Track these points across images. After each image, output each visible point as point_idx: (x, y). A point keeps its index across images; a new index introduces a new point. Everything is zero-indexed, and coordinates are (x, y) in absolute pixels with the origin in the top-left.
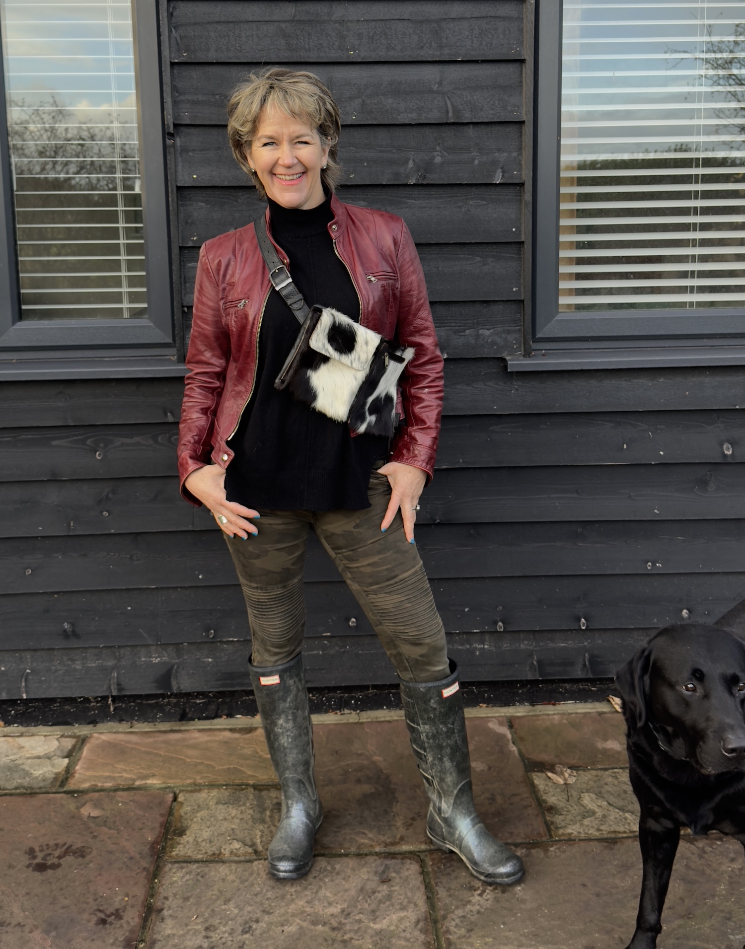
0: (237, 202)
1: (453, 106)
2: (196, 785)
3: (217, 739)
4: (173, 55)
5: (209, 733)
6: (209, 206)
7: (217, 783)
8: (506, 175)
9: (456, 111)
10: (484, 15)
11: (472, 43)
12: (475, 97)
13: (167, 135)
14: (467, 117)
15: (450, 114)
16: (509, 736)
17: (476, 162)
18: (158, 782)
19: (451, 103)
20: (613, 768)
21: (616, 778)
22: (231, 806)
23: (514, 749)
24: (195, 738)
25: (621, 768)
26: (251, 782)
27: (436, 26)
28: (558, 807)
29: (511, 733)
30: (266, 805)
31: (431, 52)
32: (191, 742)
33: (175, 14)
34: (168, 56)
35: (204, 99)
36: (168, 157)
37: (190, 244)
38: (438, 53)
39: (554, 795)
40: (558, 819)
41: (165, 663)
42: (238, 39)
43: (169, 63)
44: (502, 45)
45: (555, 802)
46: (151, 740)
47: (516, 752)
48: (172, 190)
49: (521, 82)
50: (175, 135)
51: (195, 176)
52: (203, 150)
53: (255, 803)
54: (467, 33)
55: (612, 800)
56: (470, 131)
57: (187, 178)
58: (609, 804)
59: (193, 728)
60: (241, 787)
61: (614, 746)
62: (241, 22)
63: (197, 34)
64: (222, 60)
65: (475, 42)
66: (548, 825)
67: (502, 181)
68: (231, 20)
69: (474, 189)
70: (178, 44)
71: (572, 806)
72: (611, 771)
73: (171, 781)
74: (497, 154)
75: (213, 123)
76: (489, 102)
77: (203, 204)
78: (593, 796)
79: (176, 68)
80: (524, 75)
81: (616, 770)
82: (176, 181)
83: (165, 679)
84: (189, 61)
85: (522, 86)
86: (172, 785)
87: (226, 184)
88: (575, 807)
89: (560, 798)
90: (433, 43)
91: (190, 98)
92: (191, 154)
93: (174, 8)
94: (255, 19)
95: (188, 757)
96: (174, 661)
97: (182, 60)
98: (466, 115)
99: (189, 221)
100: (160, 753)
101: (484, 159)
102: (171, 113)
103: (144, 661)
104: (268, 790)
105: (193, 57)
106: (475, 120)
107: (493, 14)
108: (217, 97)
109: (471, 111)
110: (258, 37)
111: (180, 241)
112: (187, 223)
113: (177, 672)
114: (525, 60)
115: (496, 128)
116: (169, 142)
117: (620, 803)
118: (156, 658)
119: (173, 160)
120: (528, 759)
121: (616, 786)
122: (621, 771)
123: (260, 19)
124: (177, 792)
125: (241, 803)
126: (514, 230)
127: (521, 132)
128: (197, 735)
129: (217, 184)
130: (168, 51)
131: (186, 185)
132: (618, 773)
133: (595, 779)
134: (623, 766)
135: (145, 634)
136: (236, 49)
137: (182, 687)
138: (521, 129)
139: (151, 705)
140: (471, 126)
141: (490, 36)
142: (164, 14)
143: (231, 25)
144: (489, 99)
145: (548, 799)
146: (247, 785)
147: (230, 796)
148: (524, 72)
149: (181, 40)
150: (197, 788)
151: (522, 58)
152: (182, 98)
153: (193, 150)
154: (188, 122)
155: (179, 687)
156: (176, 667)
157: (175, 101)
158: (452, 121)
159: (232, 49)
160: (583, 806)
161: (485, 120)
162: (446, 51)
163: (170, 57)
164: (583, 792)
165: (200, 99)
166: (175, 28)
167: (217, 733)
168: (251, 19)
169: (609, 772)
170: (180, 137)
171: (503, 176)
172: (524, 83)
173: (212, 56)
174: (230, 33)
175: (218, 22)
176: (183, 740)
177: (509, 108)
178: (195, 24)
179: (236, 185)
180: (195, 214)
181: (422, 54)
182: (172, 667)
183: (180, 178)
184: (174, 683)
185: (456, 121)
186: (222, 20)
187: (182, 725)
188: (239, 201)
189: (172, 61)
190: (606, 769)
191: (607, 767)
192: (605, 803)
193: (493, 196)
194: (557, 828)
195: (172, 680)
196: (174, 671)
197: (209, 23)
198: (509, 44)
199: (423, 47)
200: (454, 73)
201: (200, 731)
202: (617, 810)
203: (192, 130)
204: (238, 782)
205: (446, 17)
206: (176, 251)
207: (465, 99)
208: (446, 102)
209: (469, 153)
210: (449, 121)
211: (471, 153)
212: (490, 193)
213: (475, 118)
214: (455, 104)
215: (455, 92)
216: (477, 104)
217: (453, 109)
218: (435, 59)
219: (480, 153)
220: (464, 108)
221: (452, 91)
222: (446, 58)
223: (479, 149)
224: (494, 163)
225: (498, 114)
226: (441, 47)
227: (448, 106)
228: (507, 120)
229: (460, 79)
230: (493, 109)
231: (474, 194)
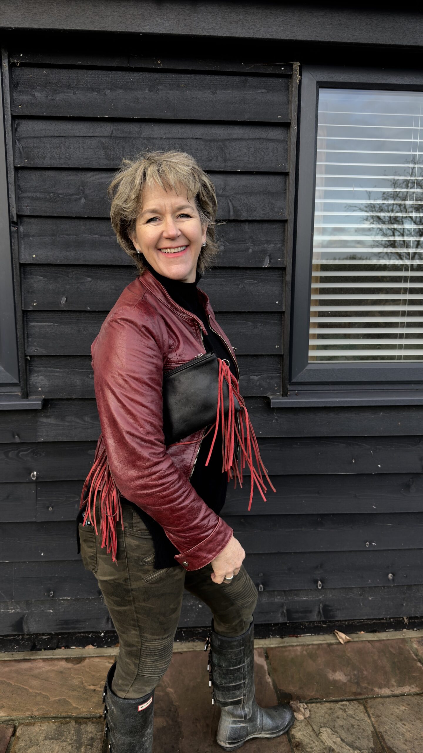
0: (68, 276)
1: (234, 207)
2: (32, 717)
3: (55, 668)
4: (16, 161)
5: (50, 662)
6: (46, 279)
7: (49, 716)
8: (272, 261)
9: (236, 211)
10: (258, 137)
11: (249, 158)
12: (250, 201)
13: (12, 223)
14: (244, 216)
15: (232, 213)
16: (266, 667)
17: (250, 251)
18: (4, 715)
19: (232, 204)
20: (342, 701)
21: (345, 711)
22: (55, 742)
23: (269, 680)
24: (40, 668)
25: (348, 700)
26: (74, 715)
27: (221, 144)
28: (304, 743)
29: (267, 663)
30: (83, 740)
31: (217, 164)
32: (36, 671)
33: (18, 129)
34: (12, 162)
35: (41, 196)
36: (13, 241)
37: (31, 308)
38: (223, 165)
39: (300, 730)
41: (18, 613)
42: (68, 150)
43: (13, 167)
44: (271, 160)
45: (301, 737)
46: (7, 669)
47: (271, 683)
48: (16, 266)
49: (285, 190)
50: (19, 224)
51: (34, 256)
52: (41, 236)
53: (75, 738)
54: (245, 150)
55: (344, 735)
56: (246, 227)
57: (27, 257)
58: (342, 740)
59: (39, 657)
60: (66, 719)
61: (341, 678)
62: (71, 137)
63: (35, 145)
64: (55, 166)
65: (251, 157)
67: (269, 266)
68: (62, 135)
69: (248, 271)
70: (20, 153)
71: (314, 742)
72: (340, 703)
73: (14, 714)
74: (266, 245)
75: (48, 214)
76: (261, 205)
77: (41, 278)
78: (329, 730)
79: (20, 173)
80: (287, 185)
81: (344, 703)
82: (19, 259)
83: (19, 624)
84: (29, 166)
85: (286, 193)
86: (14, 718)
87: (58, 262)
88: (317, 743)
89: (305, 733)
90: (219, 158)
91: (30, 195)
92: (31, 238)
93: (18, 125)
94: (82, 135)
95: (31, 687)
96: (25, 612)
97: (23, 165)
98: (244, 214)
99: (30, 290)
100: (12, 682)
101: (256, 248)
102: (15, 206)
103: (2, 612)
104: (86, 723)
105: (32, 163)
106: (250, 219)
107: (265, 137)
108: (51, 195)
109: (247, 211)
110: (83, 148)
111: (23, 306)
112: (29, 292)
113: (27, 619)
114: (289, 173)
115: (266, 225)
116: (14, 229)
117: (350, 739)
118: (12, 610)
119: (17, 243)
120: (280, 690)
121: (345, 719)
122: (347, 703)
123: (85, 135)
124: (17, 724)
125: (64, 738)
126: (277, 302)
127: (284, 229)
128: (41, 664)
129: (51, 263)
130: (12, 157)
131: (27, 263)
132: (346, 705)
133: (329, 712)
134: (348, 698)
135: (3, 594)
136: (66, 157)
137: (31, 630)
138: (284, 226)
139: (10, 640)
140: (247, 223)
141: (263, 154)
142: (9, 129)
143: (63, 139)
144: (261, 203)
145: (296, 734)
146: (71, 718)
147: (56, 730)
148: (287, 182)
149: (23, 149)
150: (32, 721)
151: (287, 171)
152: (24, 195)
153: (33, 236)
154: (28, 213)
155: (29, 630)
156: (26, 616)
157: (19, 197)
158: (233, 218)
159: (63, 157)
160: (322, 742)
161: (258, 219)
162: (229, 164)
163: (14, 163)
164: (321, 727)
165: (38, 196)
166: (18, 140)
167: (56, 662)
168: (78, 135)
169: (339, 705)
170: (23, 226)
171: (270, 262)
172: (287, 190)
173: (47, 163)
174: (61, 145)
175: (52, 137)
176: (31, 669)
177: (276, 210)
178: (34, 137)
179: (66, 263)
180: (35, 285)
181: (210, 165)
182: (24, 616)
183: (23, 257)
184: (25, 627)
185: (236, 218)
186: (55, 135)
187: (32, 655)
188: (70, 276)
189: (16, 165)
190: (336, 702)
191: (337, 699)
192: (339, 739)
193: (262, 277)
195: (24, 625)
196: (25, 619)
197: (45, 137)
198: (277, 160)
199: (211, 160)
200: (235, 181)
201: (44, 660)
202: (348, 747)
203: (32, 220)
204: (64, 714)
205: (229, 138)
206: (19, 314)
207: (242, 202)
208: (228, 204)
209: (245, 243)
210: (230, 219)
211: (247, 244)
212: (260, 275)
213: (250, 217)
214: (235, 205)
215: (235, 196)
216: (252, 206)
217: (233, 209)
218: (220, 170)
219: (253, 244)
220: (242, 209)
221: (233, 195)
222: (229, 169)
223: (252, 241)
224: (264, 252)
225: (268, 214)
226: (225, 160)
227: (229, 207)
228: (274, 219)
229: (239, 186)
230: (264, 210)
231: (248, 275)
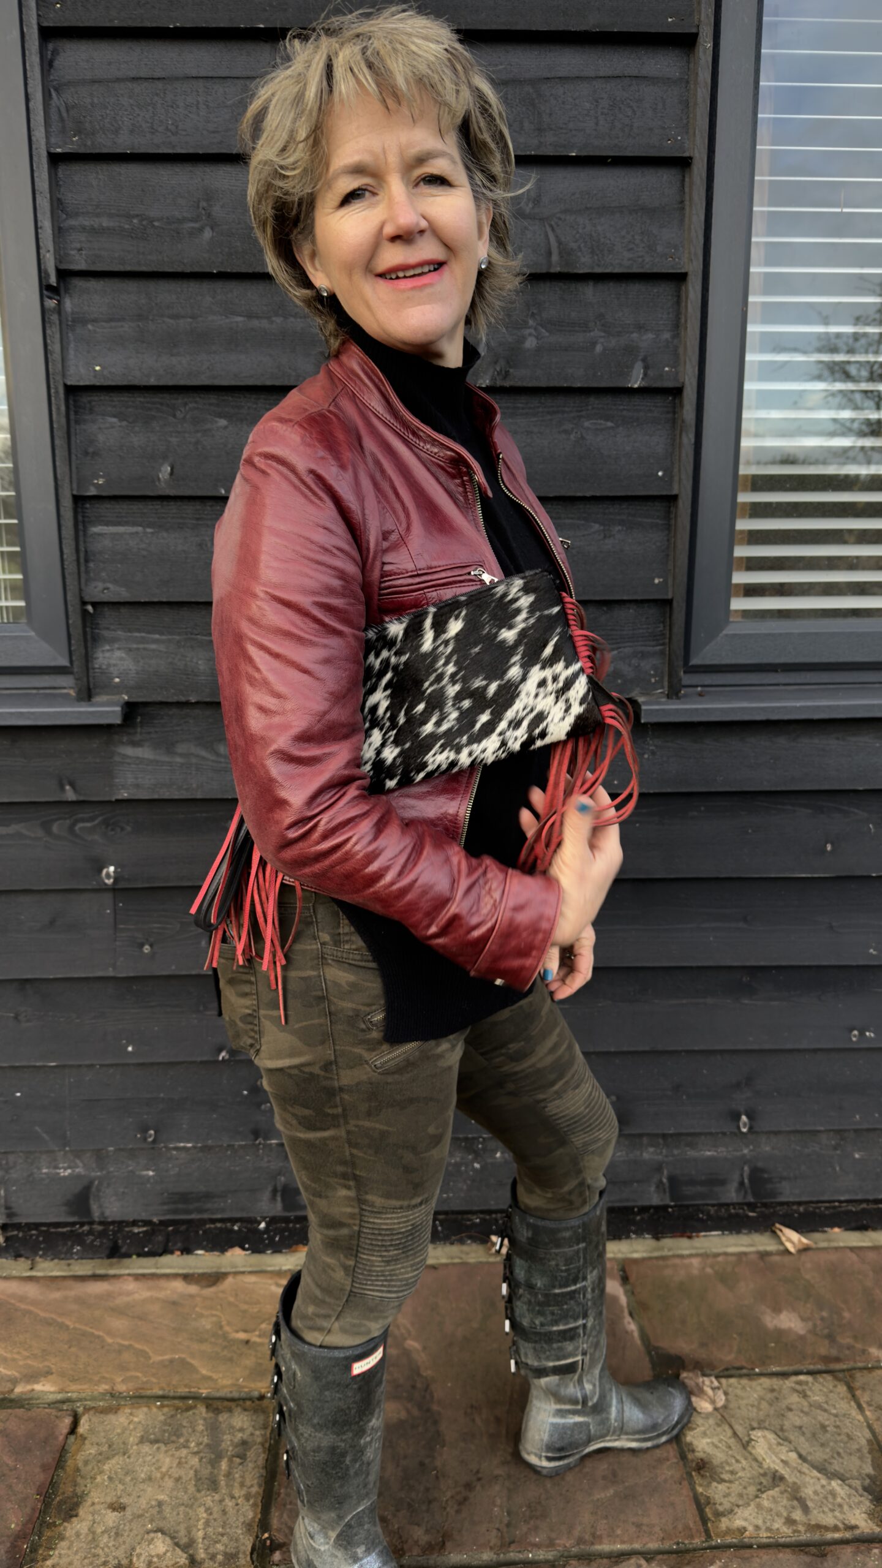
0: (174, 416)
1: (560, 243)
2: (112, 1395)
3: (162, 1295)
4: (53, 140)
5: (150, 1283)
6: (124, 423)
7: (149, 1393)
8: (650, 372)
9: (565, 252)
10: (617, 73)
11: (597, 124)
12: (599, 228)
13: (47, 289)
14: (585, 264)
15: (555, 258)
16: (623, 1300)
17: (599, 348)
18: (52, 1389)
19: (557, 237)
20: (797, 1373)
21: (805, 1396)
22: (163, 1448)
23: (632, 1327)
24: (129, 1294)
25: (810, 1373)
26: (204, 1392)
27: (531, 91)
28: (715, 1462)
29: (626, 1293)
30: (223, 1445)
31: (522, 141)
32: (120, 1301)
33: (56, 63)
34: (43, 142)
35: (112, 224)
36: (48, 332)
37: (92, 492)
38: (535, 140)
39: (705, 1434)
40: (717, 1492)
41: (79, 1177)
42: (171, 110)
43: (44, 154)
44: (651, 129)
45: (710, 1450)
46: (57, 1295)
47: (636, 1334)
48: (57, 392)
49: (682, 202)
50: (62, 292)
51: (98, 368)
52: (111, 320)
53: (206, 1440)
54: (587, 105)
55: (805, 1446)
56: (589, 292)
57: (83, 371)
58: (800, 1456)
59: (127, 1272)
60: (185, 1401)
61: (793, 1325)
62: (177, 79)
63: (96, 100)
64: (142, 150)
65: (601, 122)
66: (701, 1505)
67: (644, 384)
68: (157, 75)
69: (592, 400)
70: (62, 120)
71: (737, 1461)
72: (794, 1378)
73: (74, 1387)
74: (635, 335)
75: (128, 268)
76: (623, 237)
77: (114, 420)
78: (771, 1436)
79: (63, 170)
80: (687, 190)
81: (802, 1378)
82: (64, 375)
83: (81, 1200)
84: (82, 150)
85: (683, 209)
86: (74, 1396)
87: (153, 381)
88: (744, 1462)
89: (715, 1440)
90: (526, 124)
91: (87, 223)
92: (90, 327)
93: (55, 52)
94: (203, 74)
95: (110, 1333)
96: (93, 1174)
97: (68, 148)
98: (583, 260)
99: (91, 450)
100: (68, 1323)
101: (613, 342)
102: (51, 249)
103: (45, 1173)
104: (230, 1410)
105: (89, 143)
106: (598, 270)
107: (635, 73)
108: (135, 221)
109: (593, 252)
110: (208, 106)
111: (75, 486)
112: (86, 453)
113: (99, 1190)
114: (691, 158)
115: (635, 289)
116: (51, 303)
117: (819, 1455)
118: (65, 1169)
119: (58, 336)
120: (656, 1348)
121: (806, 1414)
122: (809, 1378)
123: (210, 74)
124: (80, 1410)
125: (182, 1440)
126: (660, 474)
127: (679, 297)
128: (131, 1285)
129: (136, 382)
130: (43, 130)
131: (82, 383)
132: (807, 1383)
133: (769, 1396)
134: (811, 1367)
135: (44, 1135)
136: (167, 129)
137: (107, 1213)
138: (679, 291)
139: (63, 1234)
140: (591, 283)
141: (630, 113)
142: (34, 59)
143: (160, 85)
144: (623, 233)
145: (695, 1443)
146: (196, 1398)
147: (165, 1423)
148: (687, 184)
149: (68, 111)
150: (114, 1403)
151: (686, 154)
152: (72, 222)
153: (95, 321)
154: (82, 266)
155: (102, 1214)
156: (96, 1183)
157: (60, 228)
158: (558, 269)
159: (160, 129)
160: (756, 1460)
161: (617, 270)
163: (48, 143)
164: (753, 1429)
165: (104, 225)
166: (56, 90)
167: (163, 1283)
168: (194, 73)
169: (790, 1382)
170: (71, 296)
171: (645, 374)
172: (687, 203)
173: (124, 143)
174: (156, 98)
175: (135, 79)
176: (109, 1295)
177: (659, 249)
178: (94, 82)
179: (170, 383)
180: (101, 438)
182: (91, 1183)
183: (72, 370)
184: (95, 1208)
185: (565, 270)
186: (142, 75)
187: (111, 1266)
188: (178, 413)
189: (52, 150)
190: (784, 1375)
191: (785, 1369)
192: (793, 1455)
193: (625, 413)
194: (718, 1515)
195: (92, 1202)
196: (94, 1189)
197: (118, 80)
198: (664, 128)
200: (565, 181)
201: (138, 1277)
202: (815, 1473)
203: (93, 284)
204: (183, 1391)
205: (549, 75)
206: (67, 503)
207: (580, 231)
208: (547, 236)
209: (585, 331)
210: (552, 270)
211: (590, 331)
212: (622, 407)
213: (599, 266)
214: (563, 239)
215: (563, 216)
216: (602, 240)
217: (559, 247)
218: (528, 153)
219: (605, 332)
220: (579, 247)
221: (558, 215)
222: (549, 151)
223: (603, 325)
224: (630, 351)
225: (640, 260)
226: (540, 130)
227: (549, 243)
228: (655, 270)
229: (574, 194)
230: (632, 249)
231: (593, 408)
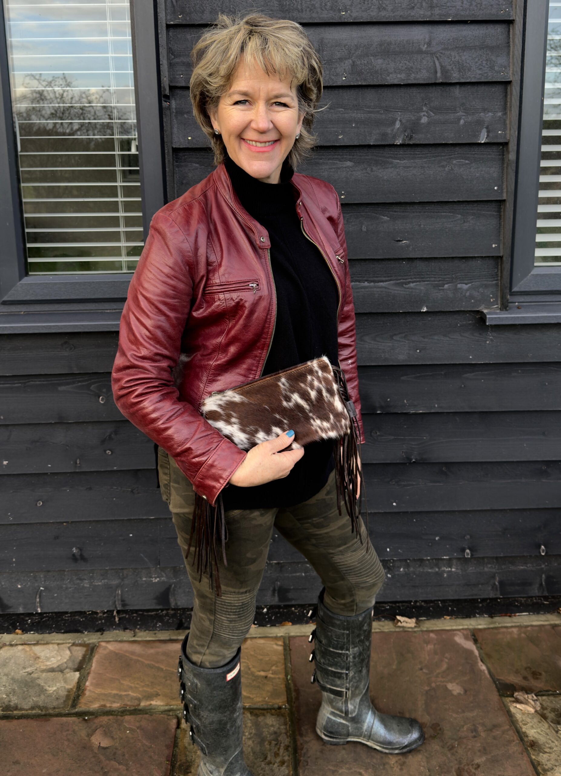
1: (441, 66)
4: (169, 17)
6: (203, 167)
8: (490, 134)
9: (445, 71)
11: (462, 3)
12: (463, 58)
13: (163, 97)
14: (455, 77)
16: (476, 652)
17: (462, 122)
19: (440, 63)
23: (484, 668)
28: (541, 742)
29: (477, 648)
31: (422, 13)
34: (164, 19)
38: (429, 13)
39: (532, 727)
40: (543, 758)
41: (163, 582)
43: (165, 25)
44: (492, 5)
45: (536, 736)
47: (486, 672)
48: (168, 152)
49: (508, 43)
50: (171, 97)
51: (190, 138)
56: (457, 91)
57: (182, 140)
65: (465, 2)
66: (535, 765)
67: (487, 141)
69: (457, 149)
70: (173, 6)
71: (553, 742)
74: (482, 114)
76: (476, 62)
77: (197, 165)
79: (174, 32)
80: (511, 36)
82: (172, 143)
84: (184, 23)
85: (509, 46)
88: (556, 742)
89: (539, 731)
90: (424, 4)
91: (185, 61)
92: (184, 116)
97: (177, 22)
98: (454, 75)
101: (470, 118)
102: (167, 75)
105: (188, 19)
106: (463, 82)
109: (459, 71)
112: (182, 183)
114: (514, 20)
116: (165, 104)
118: (156, 578)
119: (169, 122)
120: (498, 680)
124: (180, 715)
126: (496, 188)
127: (507, 91)
130: (164, 13)
131: (181, 147)
135: (145, 559)
137: (179, 604)
140: (458, 87)
144: (477, 59)
145: (528, 732)
148: (511, 32)
149: (176, 2)
151: (511, 18)
152: (177, 60)
153: (188, 112)
155: (176, 604)
156: (173, 586)
157: (171, 63)
158: (441, 81)
161: (473, 80)
162: (437, 11)
163: (166, 19)
170: (175, 100)
171: (488, 136)
172: (511, 43)
173: (207, 18)
177: (496, 68)
180: (190, 175)
181: (412, 14)
182: (170, 586)
183: (176, 139)
185: (444, 81)
189: (168, 23)
193: (476, 156)
194: (544, 770)
196: (172, 590)
198: (499, 5)
199: (413, 8)
200: (444, 33)
207: (453, 60)
208: (434, 63)
209: (454, 113)
210: (437, 82)
211: (457, 113)
212: (474, 153)
213: (463, 78)
214: (443, 64)
215: (444, 52)
216: (465, 64)
217: (441, 69)
218: (425, 19)
219: (465, 113)
220: (452, 68)
221: (441, 51)
222: (437, 18)
223: (464, 109)
224: (480, 123)
225: (486, 74)
226: (432, 7)
227: (436, 66)
228: (494, 80)
229: (449, 40)
230: (481, 69)
231: (458, 154)
